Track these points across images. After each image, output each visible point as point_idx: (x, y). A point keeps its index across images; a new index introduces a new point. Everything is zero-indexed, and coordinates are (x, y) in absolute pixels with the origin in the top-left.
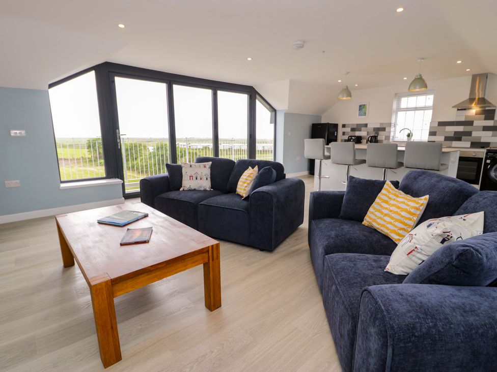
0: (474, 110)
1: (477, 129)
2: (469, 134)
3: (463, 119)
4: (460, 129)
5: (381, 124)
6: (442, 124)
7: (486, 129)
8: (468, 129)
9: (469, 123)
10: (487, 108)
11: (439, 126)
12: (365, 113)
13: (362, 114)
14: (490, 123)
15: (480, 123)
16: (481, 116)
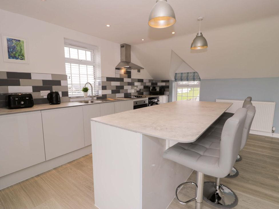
0: (123, 70)
1: (126, 84)
7: (129, 84)
9: (121, 80)
10: (128, 70)
11: (107, 80)
12: (23, 56)
13: (17, 55)
14: (129, 80)
15: (126, 80)
16: (126, 75)
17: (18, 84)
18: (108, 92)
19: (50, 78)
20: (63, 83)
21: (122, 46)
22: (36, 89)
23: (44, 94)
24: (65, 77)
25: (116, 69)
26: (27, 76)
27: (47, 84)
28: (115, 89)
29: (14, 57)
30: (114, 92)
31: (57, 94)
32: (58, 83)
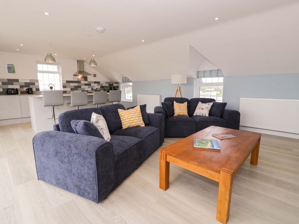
0: (80, 77)
1: (83, 85)
2: (80, 87)
3: (76, 80)
4: (76, 84)
5: (30, 80)
6: (68, 82)
7: (86, 85)
8: (79, 85)
9: (79, 82)
10: (85, 76)
11: (66, 83)
12: (15, 71)
13: (12, 71)
14: (86, 82)
15: (83, 82)
16: (83, 79)
17: (13, 84)
18: (68, 89)
19: (29, 81)
20: (36, 84)
21: (78, 62)
22: (22, 87)
23: (25, 89)
24: (37, 81)
25: (74, 75)
26: (17, 81)
27: (27, 84)
28: (74, 88)
29: (11, 72)
30: (72, 89)
31: (31, 89)
32: (33, 84)
